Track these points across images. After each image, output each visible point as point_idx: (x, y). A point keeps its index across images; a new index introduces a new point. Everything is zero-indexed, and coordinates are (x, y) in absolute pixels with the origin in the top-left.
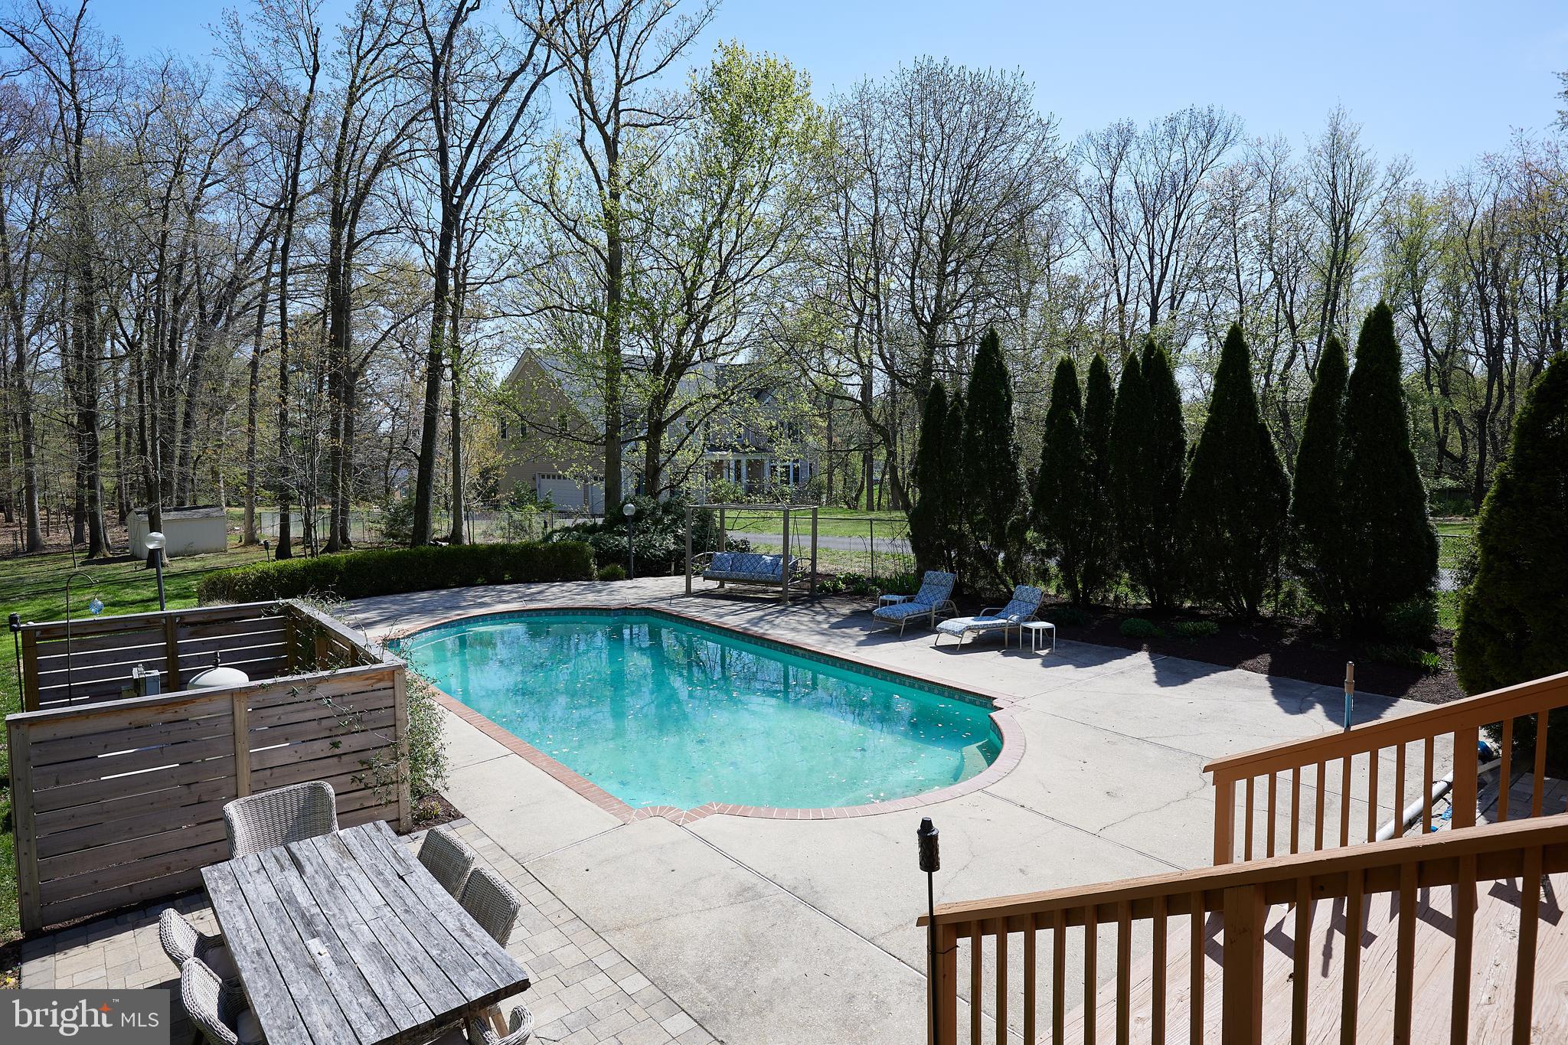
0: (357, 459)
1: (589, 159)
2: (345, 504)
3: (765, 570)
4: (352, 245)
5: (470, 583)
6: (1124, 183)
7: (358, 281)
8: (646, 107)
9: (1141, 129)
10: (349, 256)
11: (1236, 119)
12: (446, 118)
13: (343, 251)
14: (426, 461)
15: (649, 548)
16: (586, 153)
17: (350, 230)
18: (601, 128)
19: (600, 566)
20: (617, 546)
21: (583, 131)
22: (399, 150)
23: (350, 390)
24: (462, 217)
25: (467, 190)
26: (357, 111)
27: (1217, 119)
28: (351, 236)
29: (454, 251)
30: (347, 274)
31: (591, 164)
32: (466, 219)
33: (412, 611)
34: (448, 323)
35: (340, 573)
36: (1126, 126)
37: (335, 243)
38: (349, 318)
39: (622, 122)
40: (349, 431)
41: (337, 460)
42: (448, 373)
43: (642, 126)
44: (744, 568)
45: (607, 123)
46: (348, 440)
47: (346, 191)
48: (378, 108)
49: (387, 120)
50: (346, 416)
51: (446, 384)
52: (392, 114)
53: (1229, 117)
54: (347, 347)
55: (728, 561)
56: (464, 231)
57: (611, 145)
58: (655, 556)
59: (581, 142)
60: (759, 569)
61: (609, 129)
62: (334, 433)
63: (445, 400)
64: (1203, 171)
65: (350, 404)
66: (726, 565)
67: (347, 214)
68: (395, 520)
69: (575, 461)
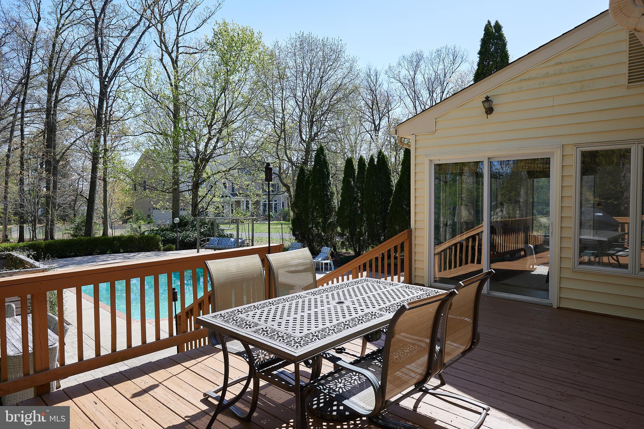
0: (58, 201)
1: (165, 67)
2: (52, 221)
3: (231, 245)
4: (57, 101)
5: (103, 253)
6: (419, 78)
7: (61, 117)
8: (191, 45)
9: (426, 54)
10: (55, 106)
11: (466, 51)
12: (102, 45)
13: (53, 104)
14: (91, 201)
15: (188, 237)
16: (164, 65)
17: (56, 94)
18: (170, 54)
19: (164, 245)
20: (173, 237)
21: (162, 55)
22: (81, 58)
23: (55, 168)
24: (109, 90)
25: (111, 79)
26: (60, 39)
27: (458, 51)
28: (57, 97)
29: (105, 106)
30: (55, 114)
31: (166, 70)
32: (110, 92)
33: (73, 264)
34: (102, 139)
35: (42, 249)
36: (419, 53)
37: (49, 101)
38: (55, 135)
39: (180, 52)
40: (55, 187)
41: (49, 200)
42: (101, 161)
43: (189, 54)
44: (223, 244)
45: (172, 52)
46: (54, 192)
47: (54, 76)
48: (70, 39)
49: (75, 44)
50: (54, 180)
51: (100, 166)
52: (77, 42)
53: (463, 50)
54: (54, 148)
55: (216, 241)
56: (109, 97)
57: (175, 62)
58: (190, 241)
59: (161, 60)
60: (228, 244)
61: (174, 55)
62: (48, 188)
63: (100, 174)
64: (453, 73)
65: (55, 175)
66: (215, 242)
67: (55, 87)
68: (76, 229)
69: (161, 200)
